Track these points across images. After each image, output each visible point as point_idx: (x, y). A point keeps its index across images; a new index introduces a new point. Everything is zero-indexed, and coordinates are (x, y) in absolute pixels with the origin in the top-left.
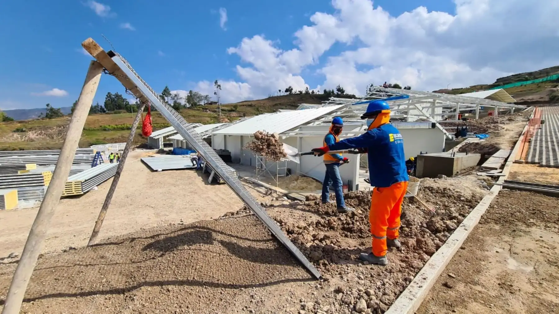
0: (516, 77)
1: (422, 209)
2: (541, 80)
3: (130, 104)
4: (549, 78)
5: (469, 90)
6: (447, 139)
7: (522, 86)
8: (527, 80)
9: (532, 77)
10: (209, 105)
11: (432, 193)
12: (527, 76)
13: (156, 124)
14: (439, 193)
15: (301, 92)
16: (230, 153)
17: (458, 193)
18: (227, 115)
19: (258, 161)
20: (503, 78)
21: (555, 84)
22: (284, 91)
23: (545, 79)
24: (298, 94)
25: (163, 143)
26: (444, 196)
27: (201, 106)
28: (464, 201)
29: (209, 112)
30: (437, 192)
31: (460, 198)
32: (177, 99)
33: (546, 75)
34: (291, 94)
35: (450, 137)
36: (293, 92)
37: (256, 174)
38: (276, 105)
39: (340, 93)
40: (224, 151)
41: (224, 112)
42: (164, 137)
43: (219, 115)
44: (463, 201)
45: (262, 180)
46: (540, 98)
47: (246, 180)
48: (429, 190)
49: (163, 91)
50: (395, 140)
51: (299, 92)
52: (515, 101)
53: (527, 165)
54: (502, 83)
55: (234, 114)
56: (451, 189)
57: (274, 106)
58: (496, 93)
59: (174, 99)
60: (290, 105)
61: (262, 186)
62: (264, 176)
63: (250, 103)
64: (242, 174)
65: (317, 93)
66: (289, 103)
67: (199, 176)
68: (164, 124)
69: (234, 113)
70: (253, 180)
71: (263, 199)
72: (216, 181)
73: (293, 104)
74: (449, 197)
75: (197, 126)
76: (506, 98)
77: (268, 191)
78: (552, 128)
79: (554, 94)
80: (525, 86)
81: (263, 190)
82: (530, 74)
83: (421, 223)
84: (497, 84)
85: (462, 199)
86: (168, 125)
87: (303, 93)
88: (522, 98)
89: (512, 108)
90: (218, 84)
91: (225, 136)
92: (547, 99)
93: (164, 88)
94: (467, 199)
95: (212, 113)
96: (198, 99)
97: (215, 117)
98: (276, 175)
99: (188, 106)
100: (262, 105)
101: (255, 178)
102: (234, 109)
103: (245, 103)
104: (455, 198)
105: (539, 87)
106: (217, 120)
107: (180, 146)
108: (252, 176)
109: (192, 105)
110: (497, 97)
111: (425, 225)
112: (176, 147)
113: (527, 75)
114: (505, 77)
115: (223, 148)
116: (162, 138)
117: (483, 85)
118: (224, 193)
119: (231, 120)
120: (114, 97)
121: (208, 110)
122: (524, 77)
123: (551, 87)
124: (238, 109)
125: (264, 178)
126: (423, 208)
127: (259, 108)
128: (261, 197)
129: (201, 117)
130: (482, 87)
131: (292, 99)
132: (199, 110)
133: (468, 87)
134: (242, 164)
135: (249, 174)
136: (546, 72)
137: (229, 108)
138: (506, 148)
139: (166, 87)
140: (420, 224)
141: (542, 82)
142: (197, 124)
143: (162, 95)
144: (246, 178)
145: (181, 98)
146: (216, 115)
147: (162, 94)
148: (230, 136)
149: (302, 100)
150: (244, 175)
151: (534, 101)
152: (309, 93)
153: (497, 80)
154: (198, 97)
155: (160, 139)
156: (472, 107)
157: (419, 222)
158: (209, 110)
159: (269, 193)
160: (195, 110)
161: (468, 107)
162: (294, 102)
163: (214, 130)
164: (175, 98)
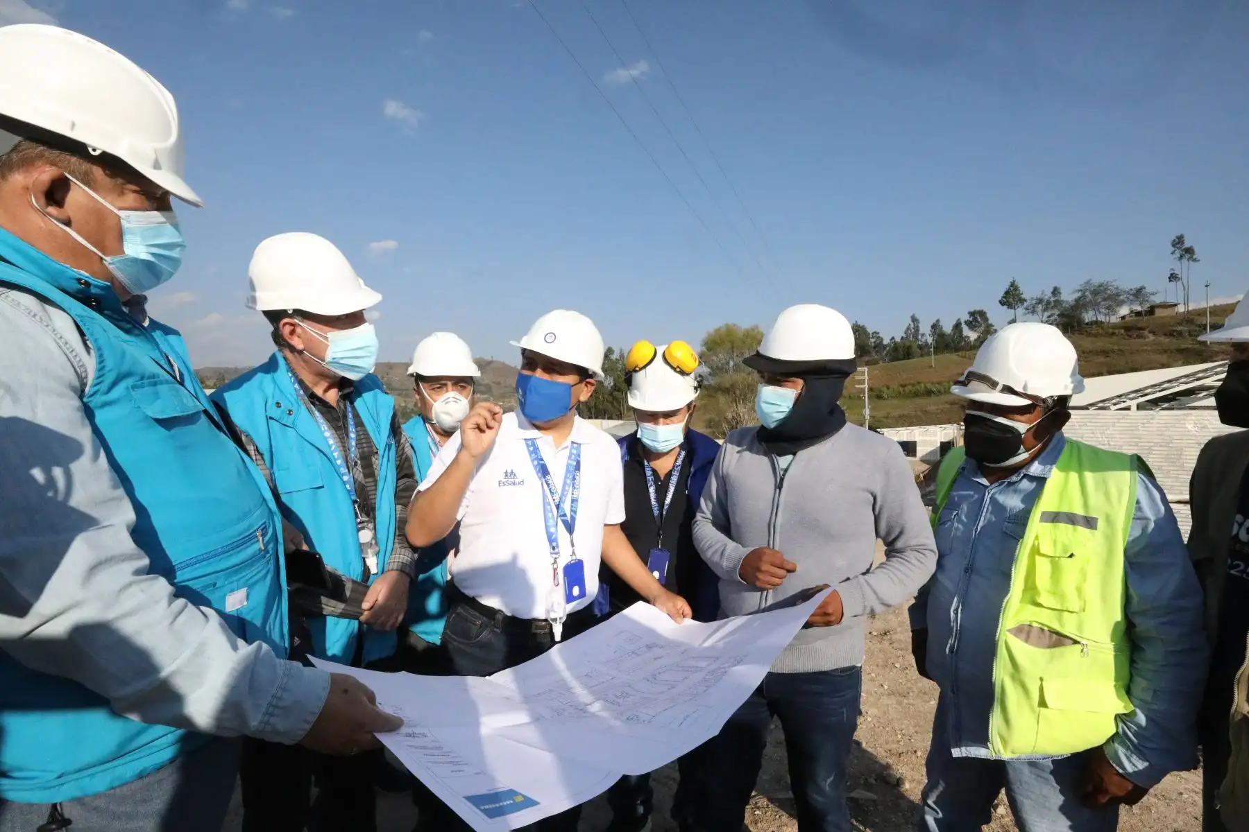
10: (1147, 317)
29: (1151, 337)
49: (1002, 294)
90: (1187, 245)
93: (1005, 286)
106: (1199, 358)
121: (1146, 332)
139: (1012, 284)
158: (1150, 332)
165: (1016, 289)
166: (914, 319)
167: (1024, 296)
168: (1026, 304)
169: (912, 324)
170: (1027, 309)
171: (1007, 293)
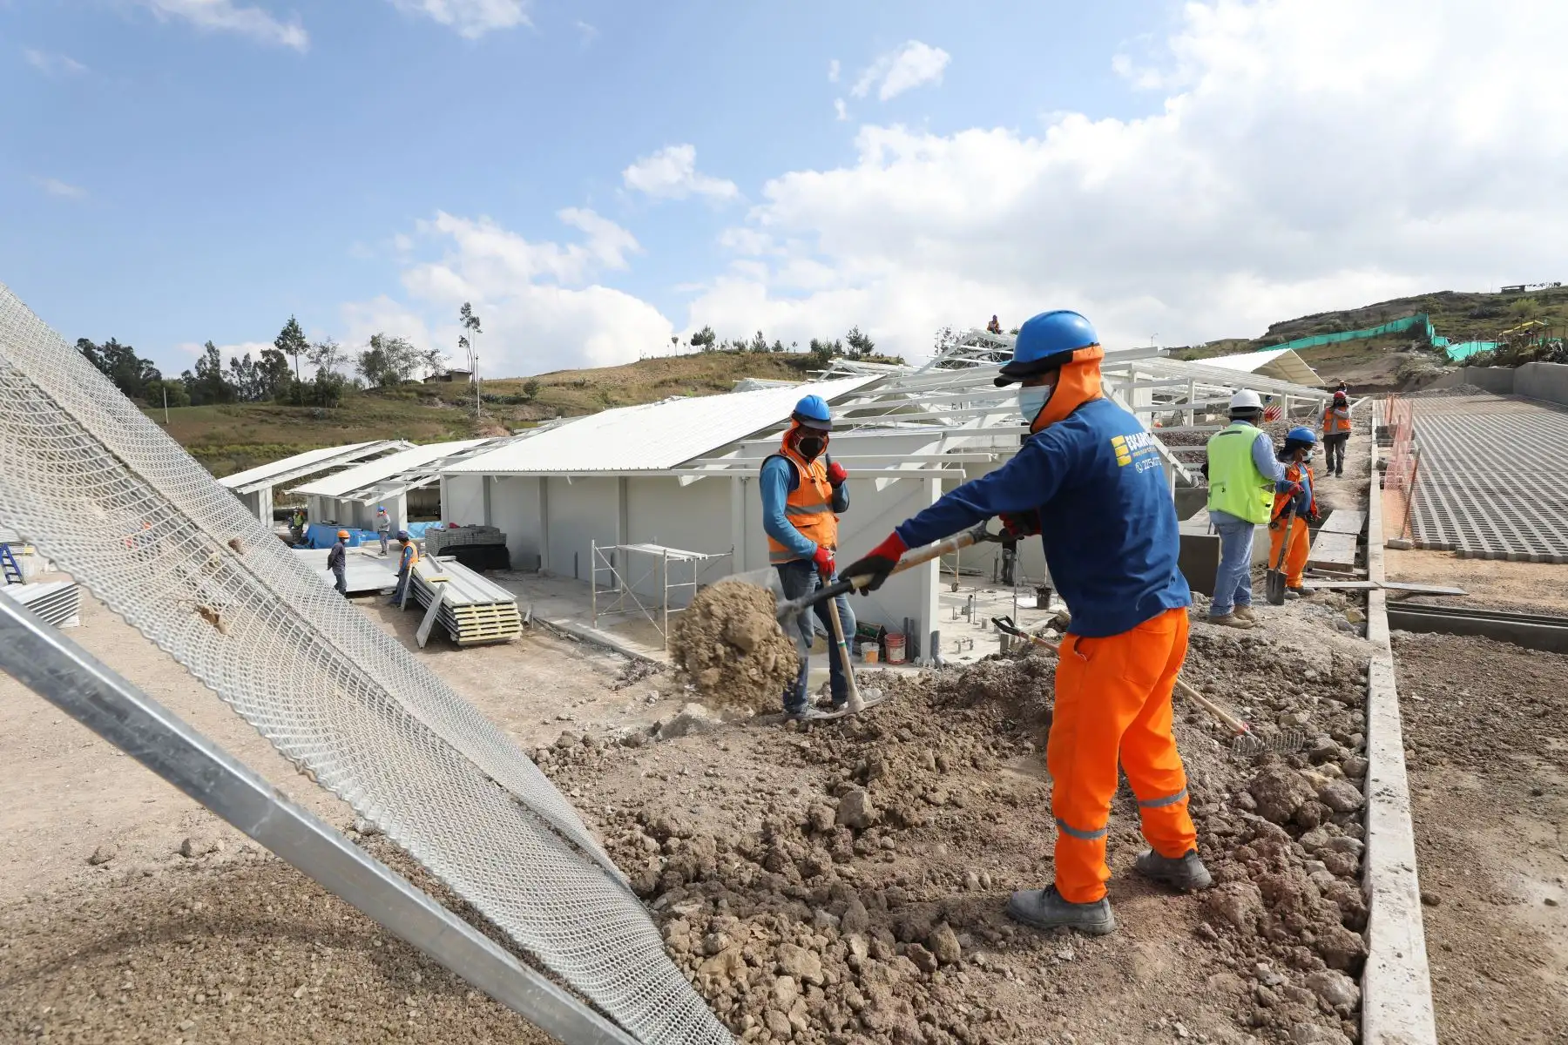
0: (1314, 322)
1: (1208, 728)
2: (1370, 332)
3: (164, 377)
4: (1389, 327)
5: (1207, 353)
6: (1181, 482)
7: (1329, 344)
8: (1338, 330)
9: (1350, 323)
10: (442, 384)
11: (1207, 656)
12: (1338, 321)
13: (254, 443)
14: (1232, 656)
15: (741, 347)
16: (504, 536)
17: (1292, 656)
18: (500, 415)
19: (599, 563)
20: (1284, 323)
21: (1404, 342)
22: (689, 342)
23: (1381, 330)
24: (728, 353)
25: (271, 511)
26: (1250, 669)
27: (412, 386)
28: (1315, 682)
29: (441, 405)
30: (1225, 655)
31: (1301, 672)
32: (330, 362)
33: (1380, 319)
34: (709, 352)
35: (1187, 476)
36: (717, 344)
37: (591, 605)
38: (663, 383)
39: (858, 350)
40: (481, 530)
41: (492, 405)
42: (274, 487)
43: (474, 415)
44: (1312, 681)
45: (612, 628)
46: (1375, 378)
47: (558, 629)
48: (1197, 648)
49: (279, 334)
50: (1134, 460)
51: (735, 345)
52: (1323, 383)
53: (1421, 553)
54: (1282, 337)
55: (526, 412)
56: (1265, 641)
57: (656, 387)
58: (1275, 361)
59: (318, 361)
60: (708, 385)
61: (614, 649)
62: (622, 615)
63: (578, 379)
64: (543, 610)
65: (792, 350)
66: (707, 379)
67: (386, 620)
68: (280, 444)
69: (525, 408)
70: (583, 628)
71: (614, 696)
72: (444, 637)
73: (718, 382)
74: (1268, 668)
75: (395, 450)
76: (1302, 374)
77: (633, 666)
78: (1439, 452)
79: (1406, 368)
80: (1338, 345)
81: (616, 663)
82: (1345, 315)
83: (1229, 789)
84: (1272, 338)
85: (1310, 674)
86: (297, 449)
87: (748, 348)
88: (1334, 377)
89: (1321, 402)
90: (474, 315)
91: (487, 479)
92: (1391, 380)
93: (283, 325)
94: (1322, 674)
95: (453, 409)
96: (403, 364)
97: (461, 422)
98: (662, 608)
99: (367, 387)
100: (619, 382)
101: (591, 620)
102: (526, 396)
103: (560, 379)
104: (1285, 673)
105: (1370, 349)
106: (467, 429)
107: (332, 517)
108: (578, 616)
109: (382, 382)
110: (1279, 370)
111: (1248, 800)
112: (318, 519)
113: (1338, 318)
114: (1288, 322)
115: (480, 522)
116: (270, 492)
117: (1239, 341)
118: (469, 682)
119: (512, 428)
120: (102, 354)
121: (437, 399)
122: (1333, 324)
123: (1397, 351)
124: (538, 397)
125: (621, 620)
126: (1207, 721)
127: (609, 394)
128: (606, 691)
129: (411, 420)
130: (1236, 345)
131: (713, 365)
132: (407, 398)
133: (1202, 344)
134: (545, 575)
135: (570, 607)
136: (1380, 312)
137: (510, 394)
138: (1344, 505)
139: (292, 324)
140: (1227, 796)
141: (1375, 337)
142: (395, 444)
143: (274, 348)
144: (556, 622)
145: (343, 359)
146: (464, 417)
147: (277, 344)
148: (500, 478)
149: (745, 370)
150: (548, 613)
151: (1361, 383)
152: (767, 351)
153: (1271, 328)
154: (405, 357)
155: (261, 497)
156: (1225, 396)
157: (1220, 785)
158: (441, 399)
159: (637, 672)
160: (390, 398)
161: (1213, 396)
162: (721, 377)
163: (449, 460)
164: (324, 359)
165: (296, 330)
166: (211, 349)
167: (306, 341)
168: (308, 351)
169: (208, 355)
170: (309, 356)
171: (285, 333)
